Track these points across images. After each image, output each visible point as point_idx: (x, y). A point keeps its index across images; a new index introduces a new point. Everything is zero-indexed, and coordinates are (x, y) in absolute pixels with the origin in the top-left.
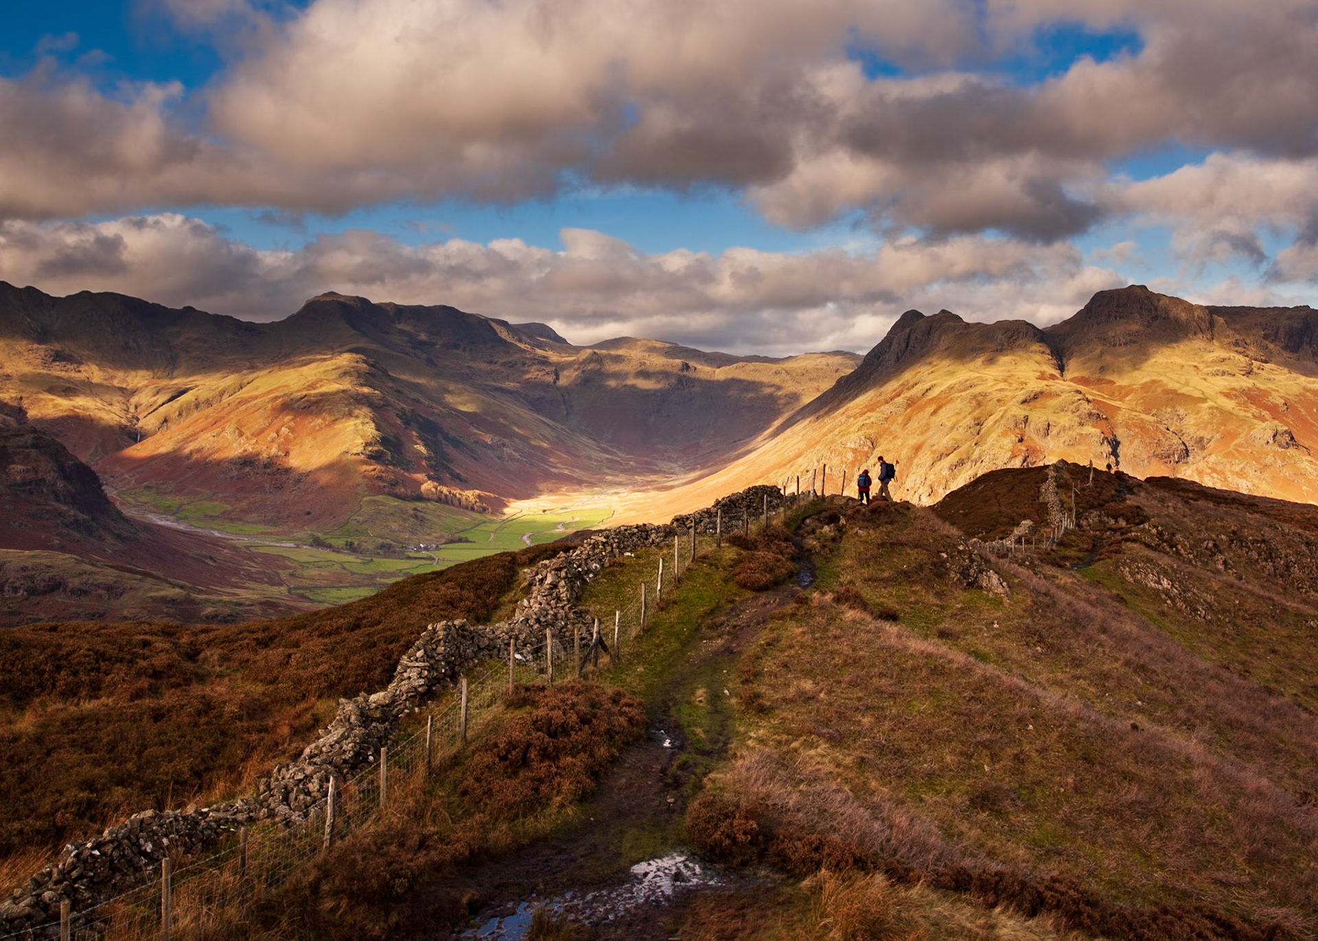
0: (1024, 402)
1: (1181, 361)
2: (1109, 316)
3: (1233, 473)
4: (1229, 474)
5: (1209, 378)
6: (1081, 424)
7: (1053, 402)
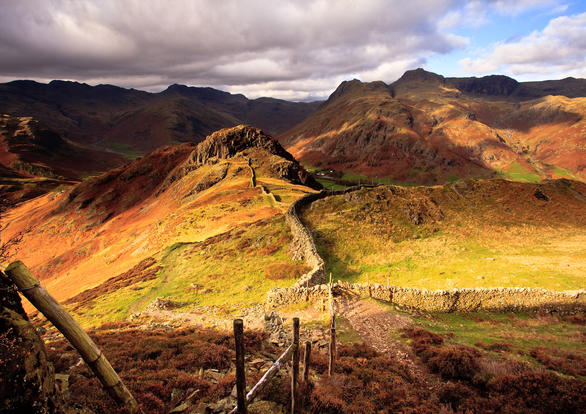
0: (381, 105)
1: (434, 93)
2: (410, 79)
3: (453, 129)
4: (452, 129)
5: (444, 98)
6: (400, 113)
7: (391, 105)
